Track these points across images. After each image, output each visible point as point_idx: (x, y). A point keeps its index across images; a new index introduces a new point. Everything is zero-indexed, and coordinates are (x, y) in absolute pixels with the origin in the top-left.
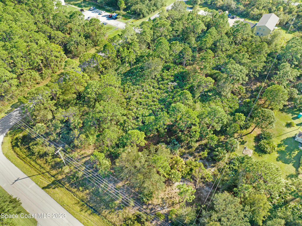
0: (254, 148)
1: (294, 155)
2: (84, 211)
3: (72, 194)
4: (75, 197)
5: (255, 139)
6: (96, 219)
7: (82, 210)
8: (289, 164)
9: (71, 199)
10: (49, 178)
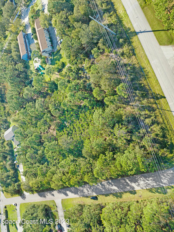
2: (147, 71)
3: (149, 85)
4: (149, 82)
5: (62, 71)
6: (143, 64)
8: (61, 54)
9: (151, 82)
10: (159, 104)
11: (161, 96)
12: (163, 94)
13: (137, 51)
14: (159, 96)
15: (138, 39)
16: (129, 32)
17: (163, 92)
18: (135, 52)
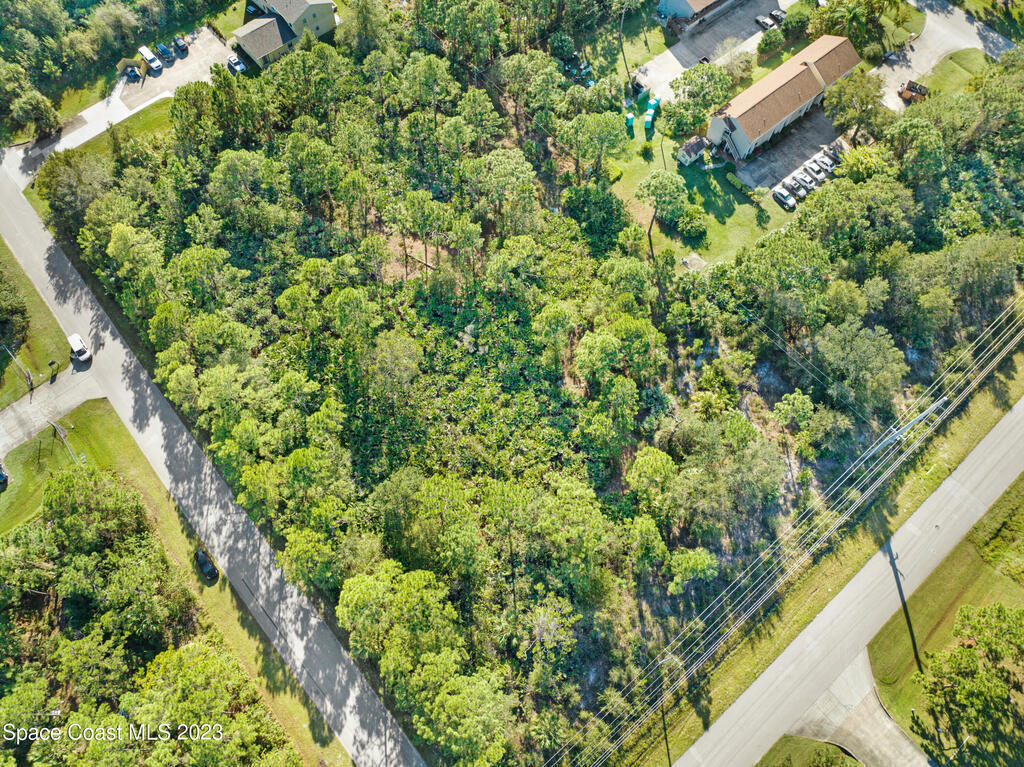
0: (688, 248)
1: (718, 188)
2: (772, 631)
3: (732, 653)
4: (739, 647)
5: (667, 235)
6: (791, 604)
7: (770, 635)
8: (734, 209)
9: (743, 657)
10: (681, 711)
11: (708, 712)
12: (717, 716)
13: (830, 563)
14: (704, 702)
15: (869, 557)
16: (885, 512)
17: (721, 711)
18: (824, 557)
